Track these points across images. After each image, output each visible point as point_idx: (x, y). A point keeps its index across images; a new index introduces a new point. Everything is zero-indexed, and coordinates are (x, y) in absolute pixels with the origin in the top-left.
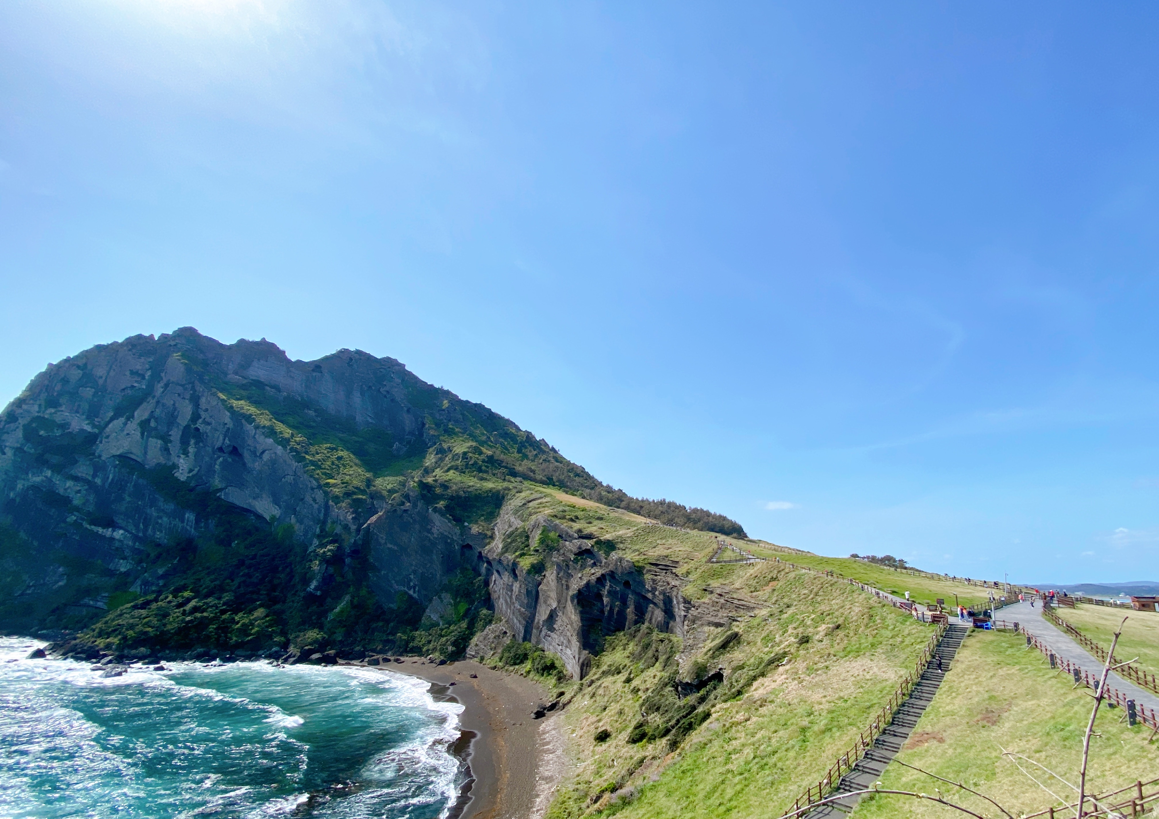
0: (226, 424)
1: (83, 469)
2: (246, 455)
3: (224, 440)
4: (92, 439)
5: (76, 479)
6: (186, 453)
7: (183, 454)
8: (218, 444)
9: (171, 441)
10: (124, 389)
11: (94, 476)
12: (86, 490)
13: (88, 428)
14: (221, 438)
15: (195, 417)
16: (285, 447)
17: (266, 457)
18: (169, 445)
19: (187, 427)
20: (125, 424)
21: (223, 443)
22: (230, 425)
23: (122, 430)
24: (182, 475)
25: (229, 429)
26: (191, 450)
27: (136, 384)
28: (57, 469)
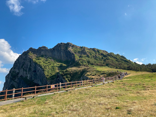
1: (16, 80)
2: (37, 71)
4: (18, 73)
5: (15, 82)
7: (29, 74)
9: (27, 71)
10: (22, 63)
11: (18, 81)
12: (17, 84)
15: (30, 65)
17: (39, 71)
20: (22, 69)
21: (34, 70)
22: (34, 66)
23: (21, 71)
24: (28, 78)
26: (30, 72)
27: (24, 61)
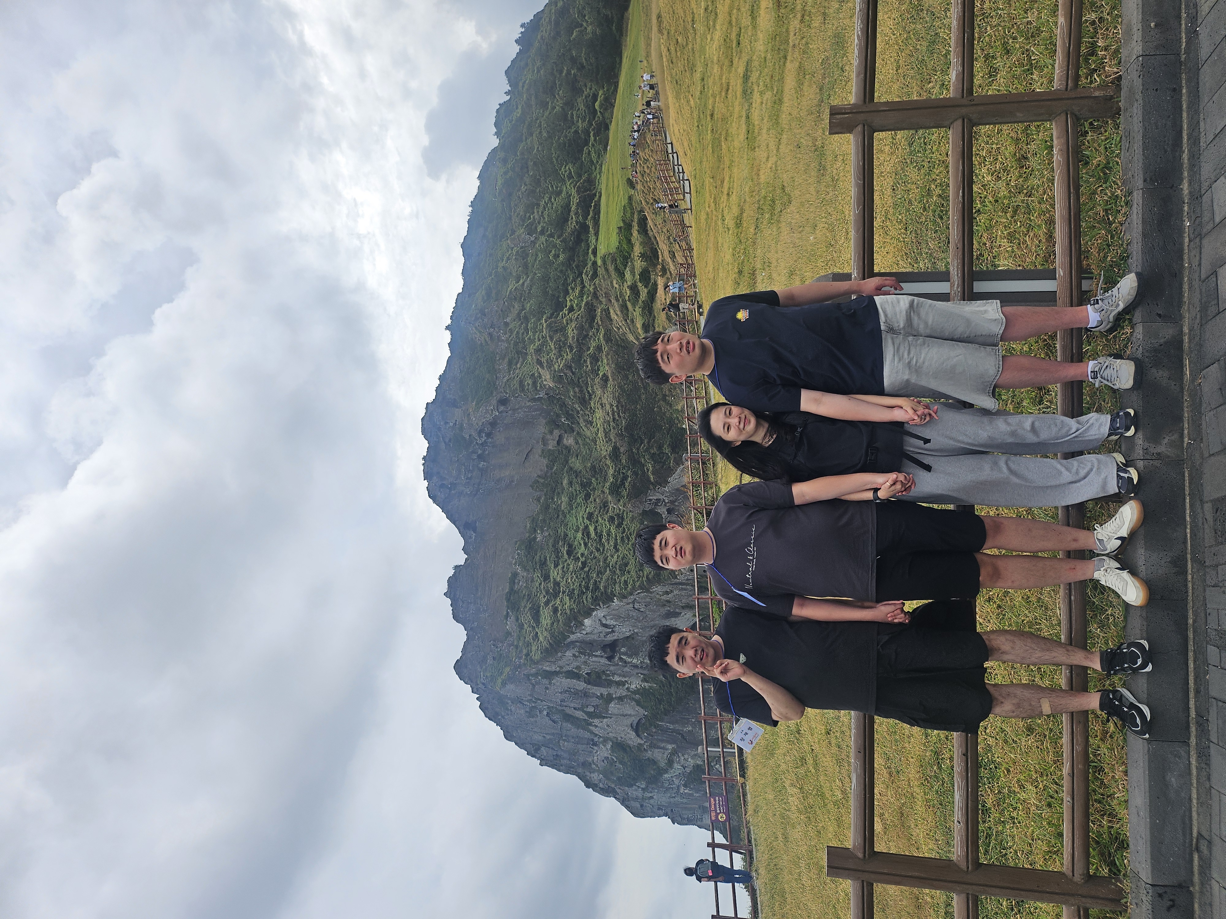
0: (574, 655)
2: (610, 638)
3: (596, 656)
5: (670, 762)
6: (623, 684)
7: (624, 685)
8: (604, 661)
9: (609, 695)
10: (554, 721)
11: (663, 748)
12: (683, 755)
13: (609, 746)
14: (594, 659)
15: (573, 675)
16: (593, 610)
17: (612, 622)
18: (614, 696)
19: (588, 682)
20: (596, 726)
21: (602, 657)
22: (575, 651)
23: (604, 729)
25: (580, 653)
26: (617, 678)
27: (545, 713)
28: (661, 771)
